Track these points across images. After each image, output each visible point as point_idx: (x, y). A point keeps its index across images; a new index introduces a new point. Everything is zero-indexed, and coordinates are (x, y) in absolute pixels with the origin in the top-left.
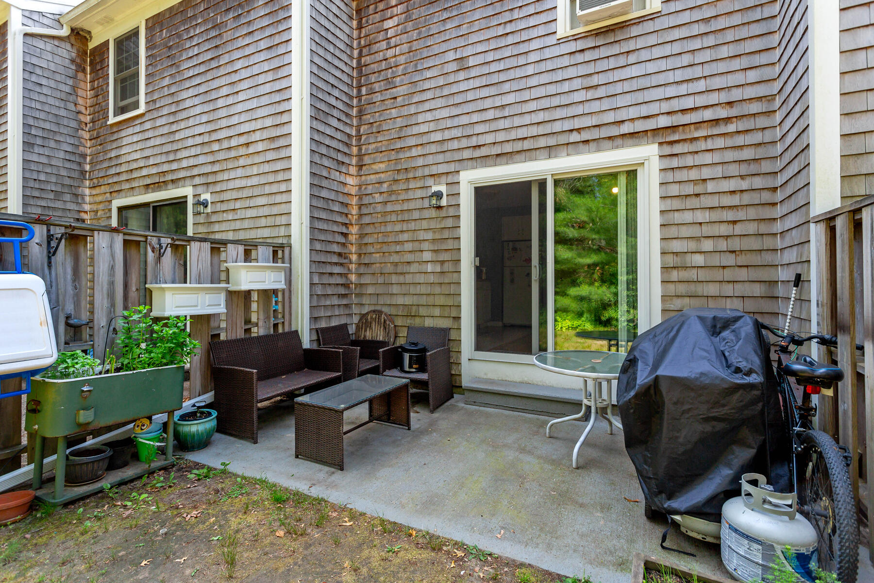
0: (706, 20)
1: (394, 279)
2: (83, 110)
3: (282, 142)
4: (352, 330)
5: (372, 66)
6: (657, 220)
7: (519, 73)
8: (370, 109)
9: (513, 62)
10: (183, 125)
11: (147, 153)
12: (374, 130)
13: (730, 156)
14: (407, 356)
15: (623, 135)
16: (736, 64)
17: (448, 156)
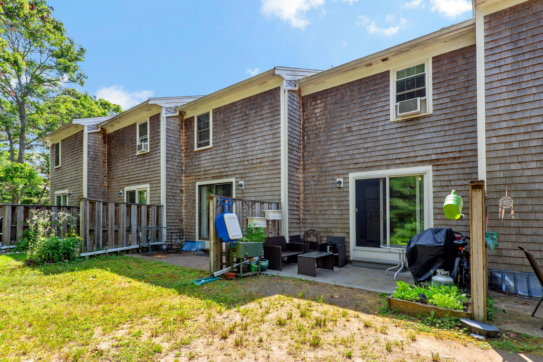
0: (451, 119)
1: (320, 217)
2: (182, 144)
3: (276, 163)
4: (302, 237)
5: (309, 128)
6: (431, 195)
7: (374, 135)
8: (308, 145)
9: (372, 130)
10: (231, 153)
11: (213, 164)
12: (311, 155)
13: (460, 171)
14: (328, 247)
15: (418, 162)
16: (462, 136)
17: (344, 167)
